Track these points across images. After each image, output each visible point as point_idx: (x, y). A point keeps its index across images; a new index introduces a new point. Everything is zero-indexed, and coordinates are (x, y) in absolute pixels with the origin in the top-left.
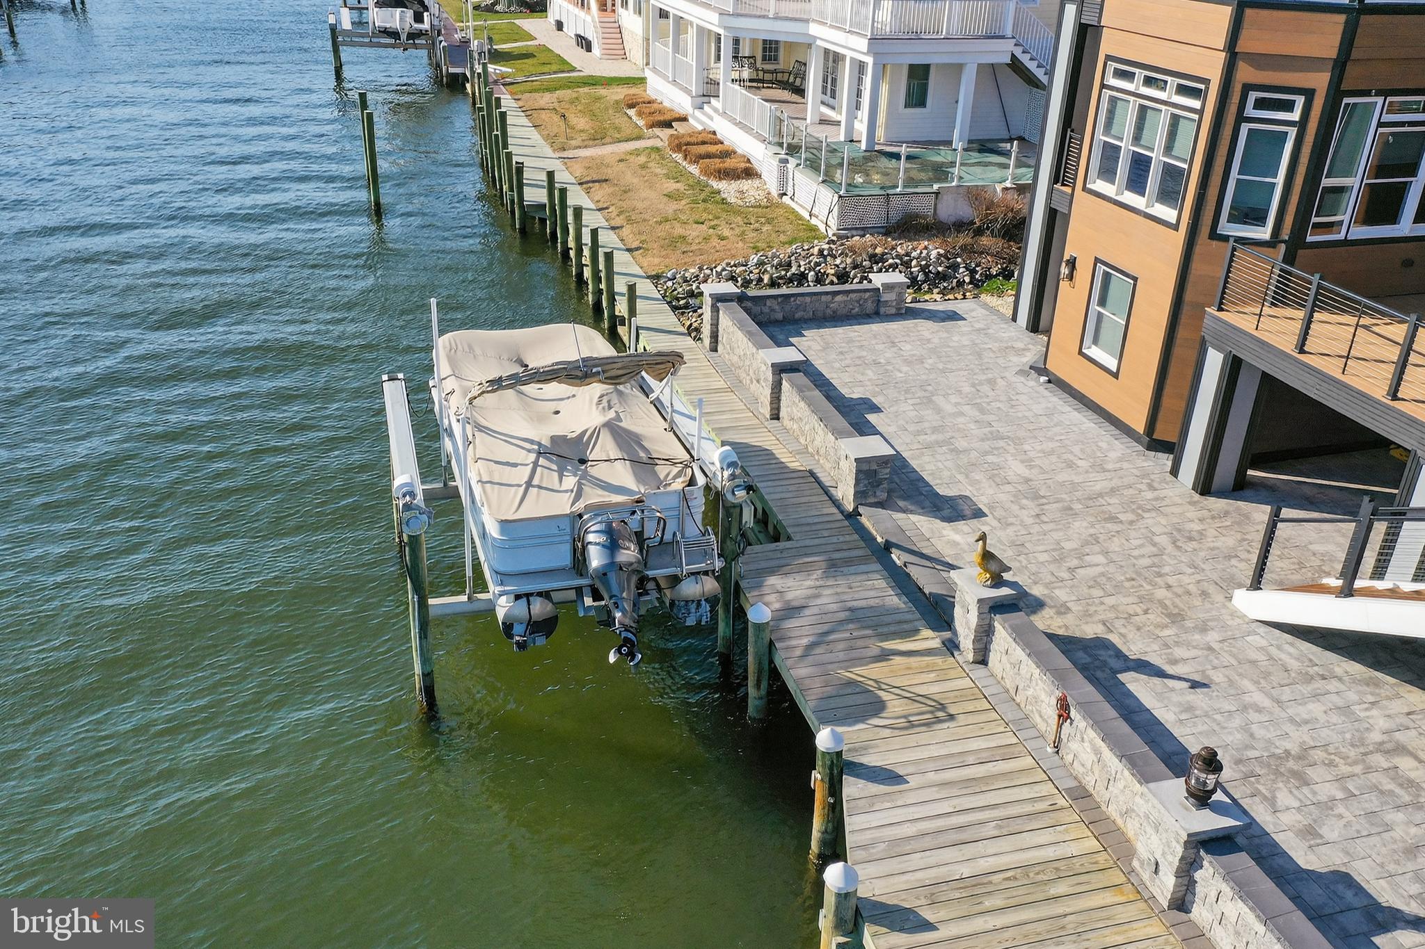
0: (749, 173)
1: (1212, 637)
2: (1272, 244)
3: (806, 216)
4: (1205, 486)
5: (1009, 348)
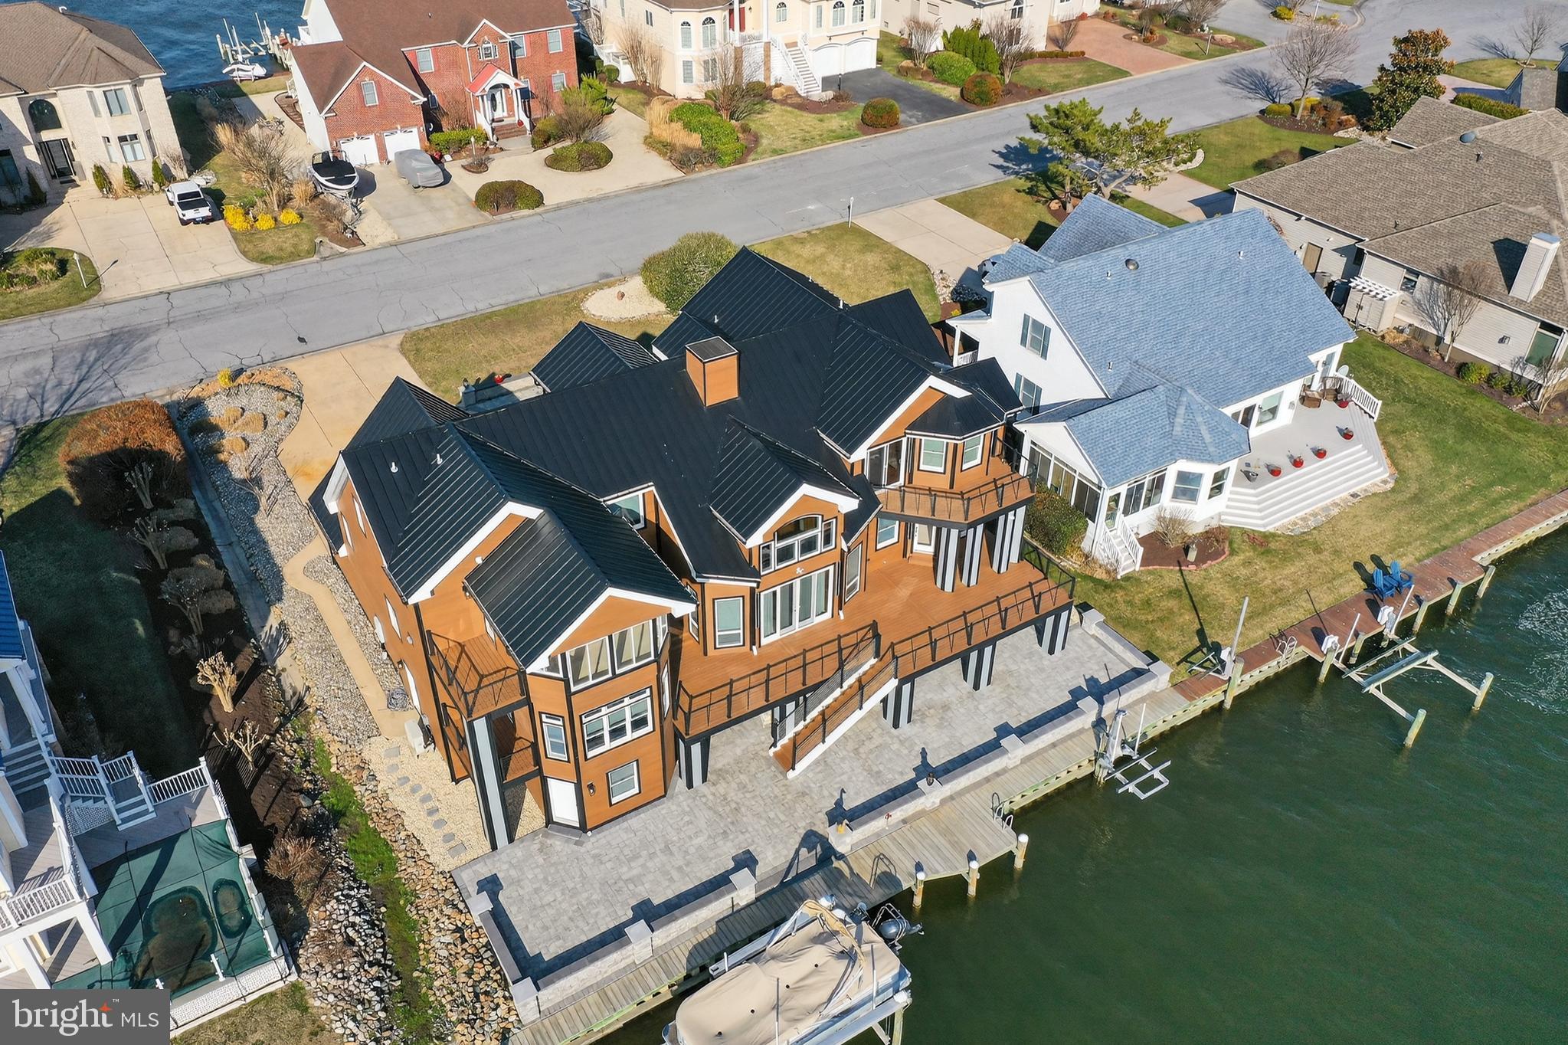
5: (541, 850)
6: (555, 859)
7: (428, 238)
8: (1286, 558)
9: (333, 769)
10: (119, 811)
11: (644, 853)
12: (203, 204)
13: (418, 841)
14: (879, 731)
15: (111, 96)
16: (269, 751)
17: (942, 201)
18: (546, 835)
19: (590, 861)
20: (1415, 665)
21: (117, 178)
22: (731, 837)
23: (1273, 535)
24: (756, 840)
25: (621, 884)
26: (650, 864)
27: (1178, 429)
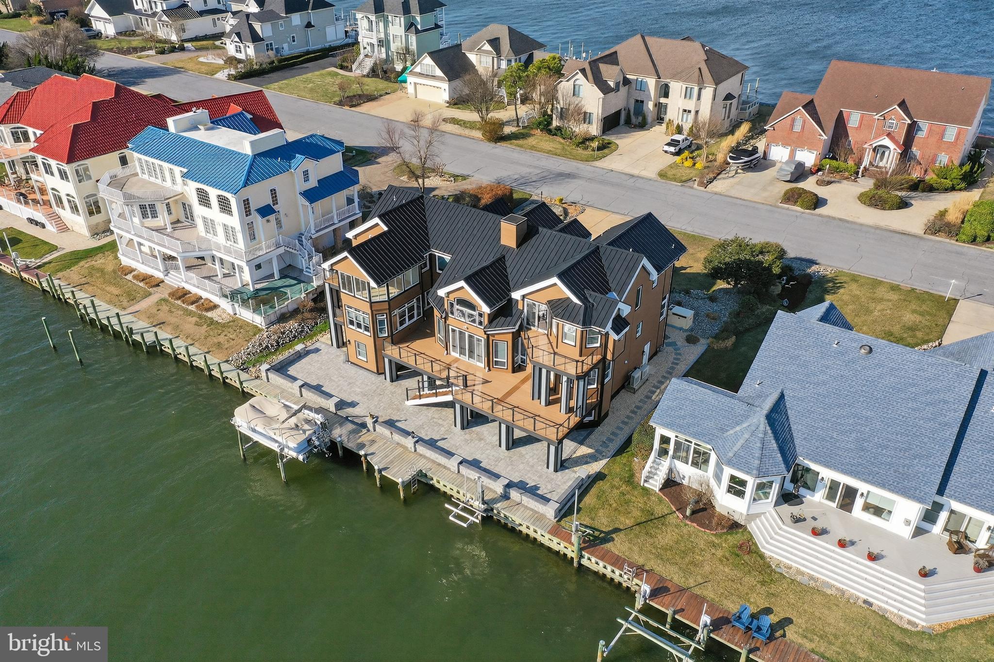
0: (216, 307)
1: (405, 412)
2: (388, 336)
3: (252, 322)
4: (392, 381)
10: (307, 268)
15: (689, 90)
21: (673, 127)
22: (364, 397)
23: (761, 556)
27: (731, 432)
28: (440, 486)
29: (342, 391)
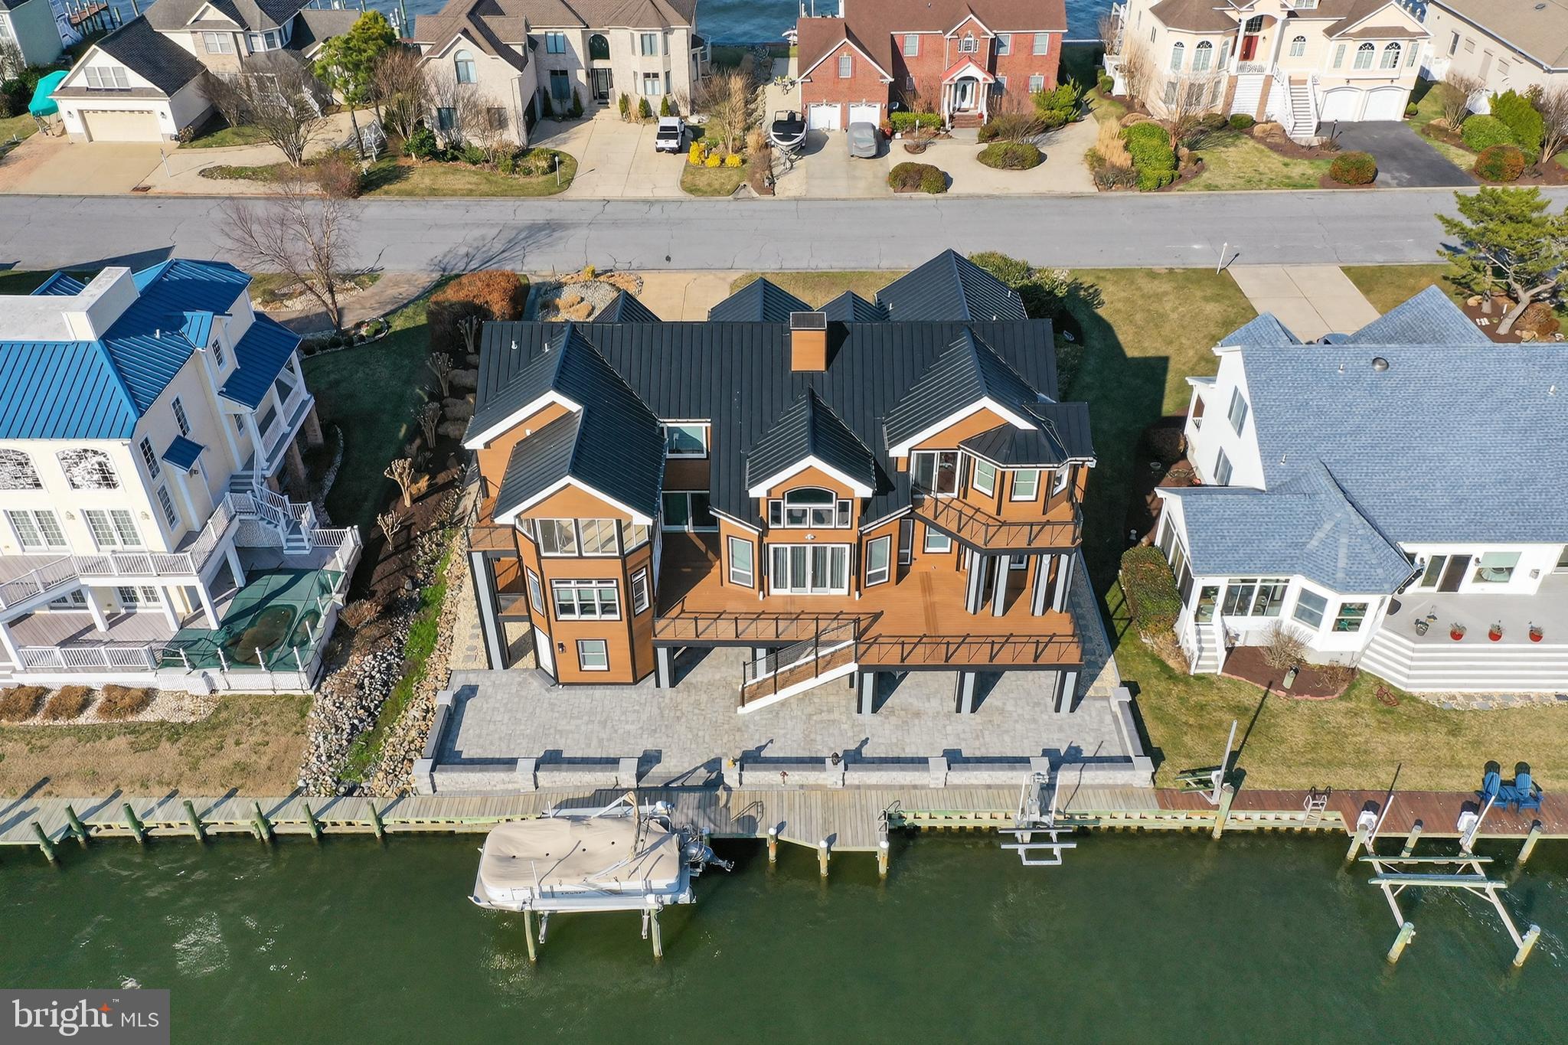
0: (148, 696)
1: (755, 728)
3: (271, 692)
5: (520, 684)
6: (524, 693)
7: (828, 200)
8: (1407, 724)
9: (445, 573)
10: (288, 540)
11: (586, 718)
12: (674, 137)
13: (452, 642)
14: (843, 709)
15: (646, 40)
16: (412, 543)
17: (1347, 270)
18: (532, 675)
19: (545, 705)
20: (1466, 885)
21: (635, 106)
22: (657, 735)
23: (1412, 699)
24: (673, 745)
25: (552, 731)
26: (583, 728)
27: (1314, 543)
28: (924, 823)
29: (605, 743)
